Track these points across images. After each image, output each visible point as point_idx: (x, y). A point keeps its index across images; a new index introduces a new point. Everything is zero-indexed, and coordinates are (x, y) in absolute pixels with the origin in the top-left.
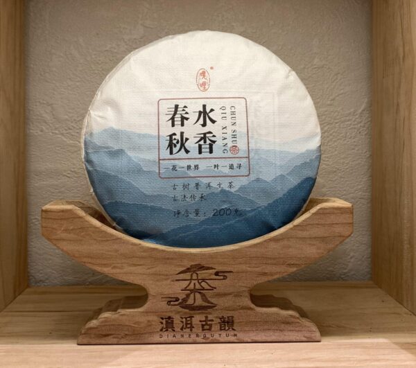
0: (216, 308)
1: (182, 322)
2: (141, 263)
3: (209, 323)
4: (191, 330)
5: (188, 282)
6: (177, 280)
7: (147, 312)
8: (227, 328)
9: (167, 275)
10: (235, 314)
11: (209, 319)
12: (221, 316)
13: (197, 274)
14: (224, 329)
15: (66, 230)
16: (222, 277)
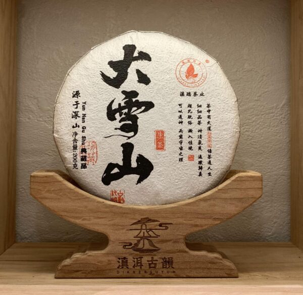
0: (160, 251)
1: (134, 261)
2: (104, 216)
3: (154, 262)
4: (141, 268)
5: (139, 231)
6: (131, 230)
7: (108, 254)
8: (168, 267)
9: (123, 226)
10: (174, 256)
11: (154, 259)
12: (163, 257)
13: (146, 225)
14: (166, 267)
15: (48, 191)
16: (164, 228)
